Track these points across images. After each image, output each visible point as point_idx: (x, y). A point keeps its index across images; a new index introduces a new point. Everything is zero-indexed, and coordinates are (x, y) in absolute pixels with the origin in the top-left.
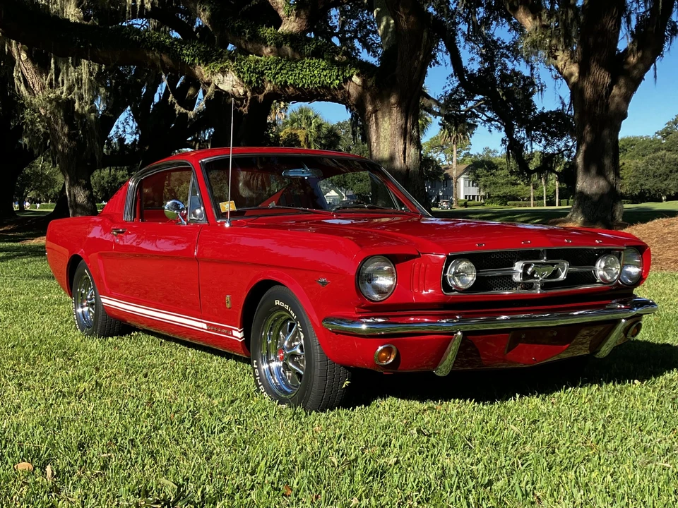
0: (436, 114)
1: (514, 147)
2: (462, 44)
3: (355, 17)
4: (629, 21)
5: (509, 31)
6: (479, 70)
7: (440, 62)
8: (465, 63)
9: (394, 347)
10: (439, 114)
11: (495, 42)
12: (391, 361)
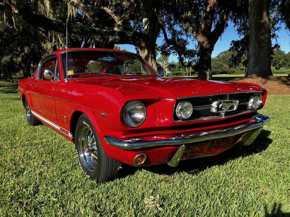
0: (159, 51)
1: (181, 60)
2: (167, 30)
3: (138, 24)
4: (215, 22)
5: (179, 27)
6: (172, 38)
7: (161, 36)
8: (168, 36)
9: (145, 155)
10: (161, 51)
11: (175, 31)
12: (143, 162)
